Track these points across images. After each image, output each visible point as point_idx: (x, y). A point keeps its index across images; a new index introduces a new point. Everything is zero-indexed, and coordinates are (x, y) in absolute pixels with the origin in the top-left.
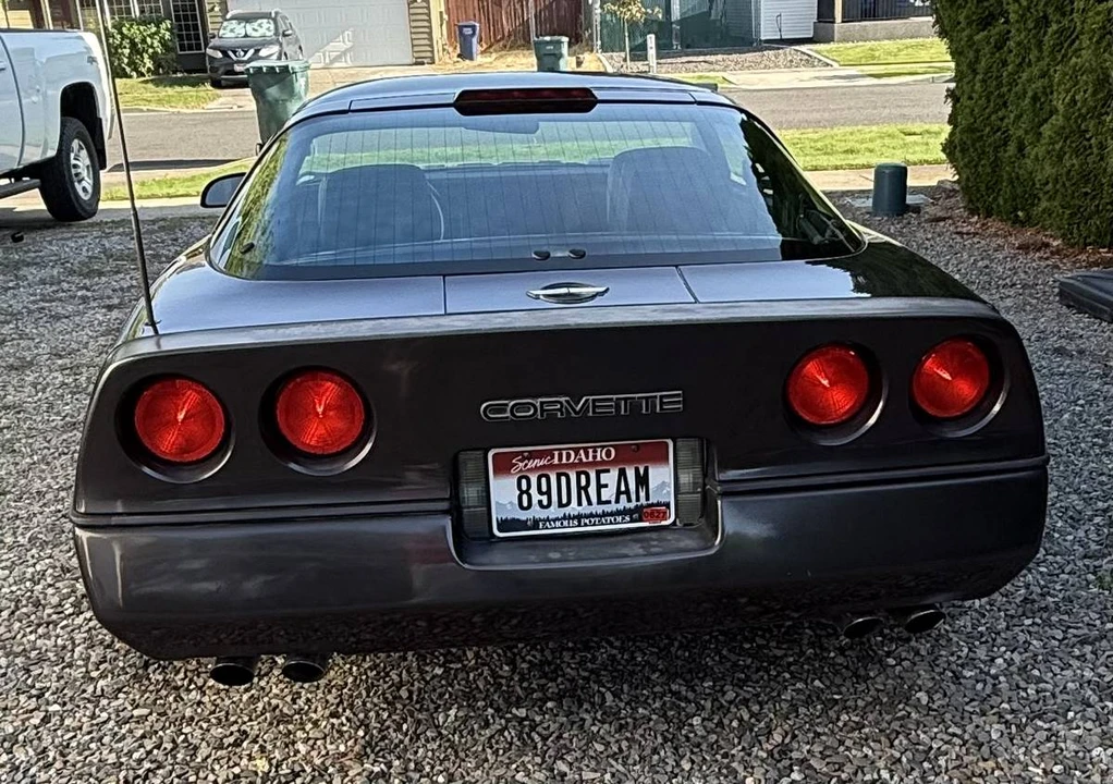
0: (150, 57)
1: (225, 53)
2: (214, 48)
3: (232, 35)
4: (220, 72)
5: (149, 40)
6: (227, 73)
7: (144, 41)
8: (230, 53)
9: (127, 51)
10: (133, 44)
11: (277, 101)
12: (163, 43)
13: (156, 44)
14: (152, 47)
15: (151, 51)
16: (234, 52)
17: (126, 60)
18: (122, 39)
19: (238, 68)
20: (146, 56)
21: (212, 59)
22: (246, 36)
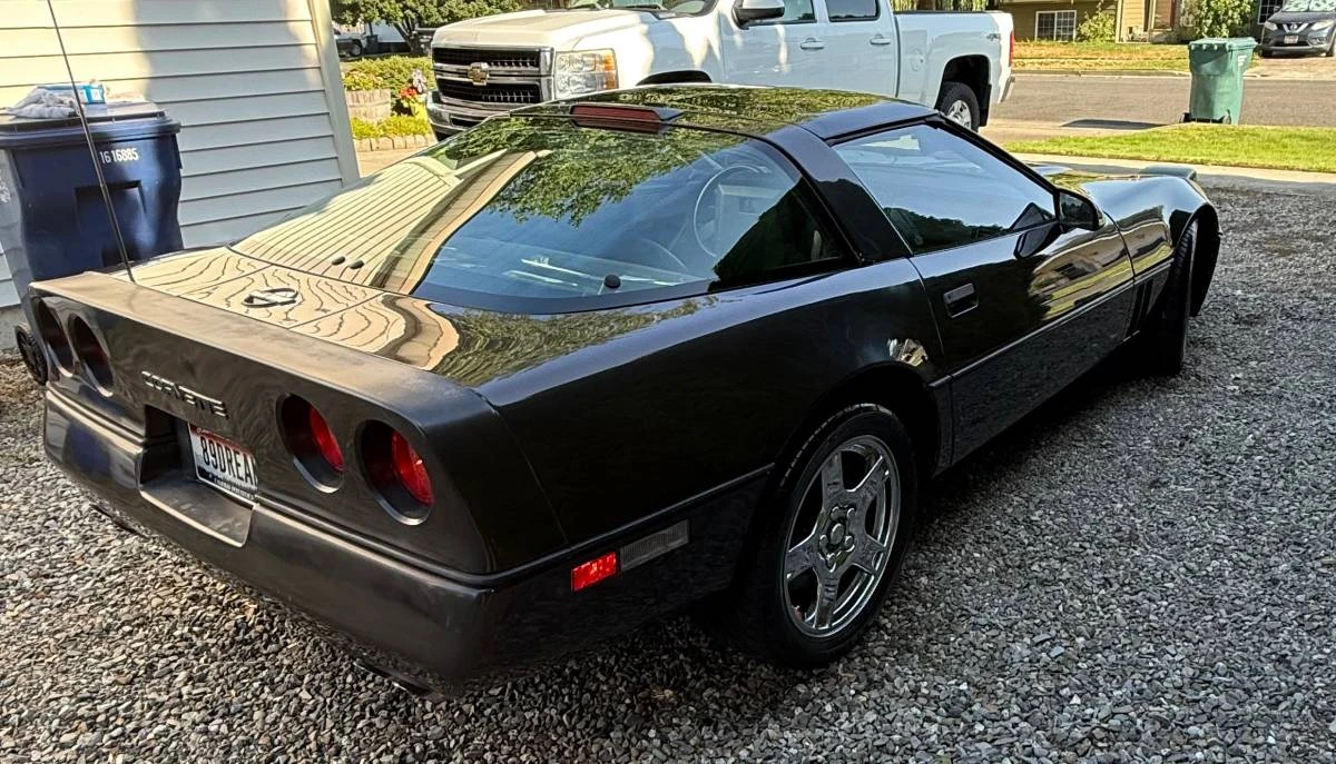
0: (1228, 27)
1: (1280, 26)
2: (1272, 22)
3: (1296, 9)
4: (1272, 42)
5: (1230, 13)
6: (1277, 44)
7: (1226, 13)
8: (1285, 27)
9: (1210, 21)
10: (1216, 16)
11: (1209, 75)
12: (1243, 16)
13: (1236, 15)
14: (1232, 18)
15: (1230, 21)
16: (1289, 25)
17: (1206, 29)
18: (1208, 11)
19: (1287, 40)
20: (1224, 26)
21: (1268, 31)
22: (1308, 10)
